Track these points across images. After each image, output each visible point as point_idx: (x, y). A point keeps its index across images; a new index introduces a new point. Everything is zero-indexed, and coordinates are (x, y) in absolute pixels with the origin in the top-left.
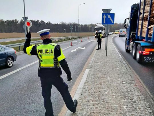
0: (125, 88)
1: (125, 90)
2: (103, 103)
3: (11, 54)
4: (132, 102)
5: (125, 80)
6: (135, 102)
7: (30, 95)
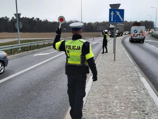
0: (136, 98)
1: (136, 100)
2: (110, 115)
3: (2, 58)
4: (143, 114)
5: (136, 88)
6: (148, 114)
7: (25, 106)
